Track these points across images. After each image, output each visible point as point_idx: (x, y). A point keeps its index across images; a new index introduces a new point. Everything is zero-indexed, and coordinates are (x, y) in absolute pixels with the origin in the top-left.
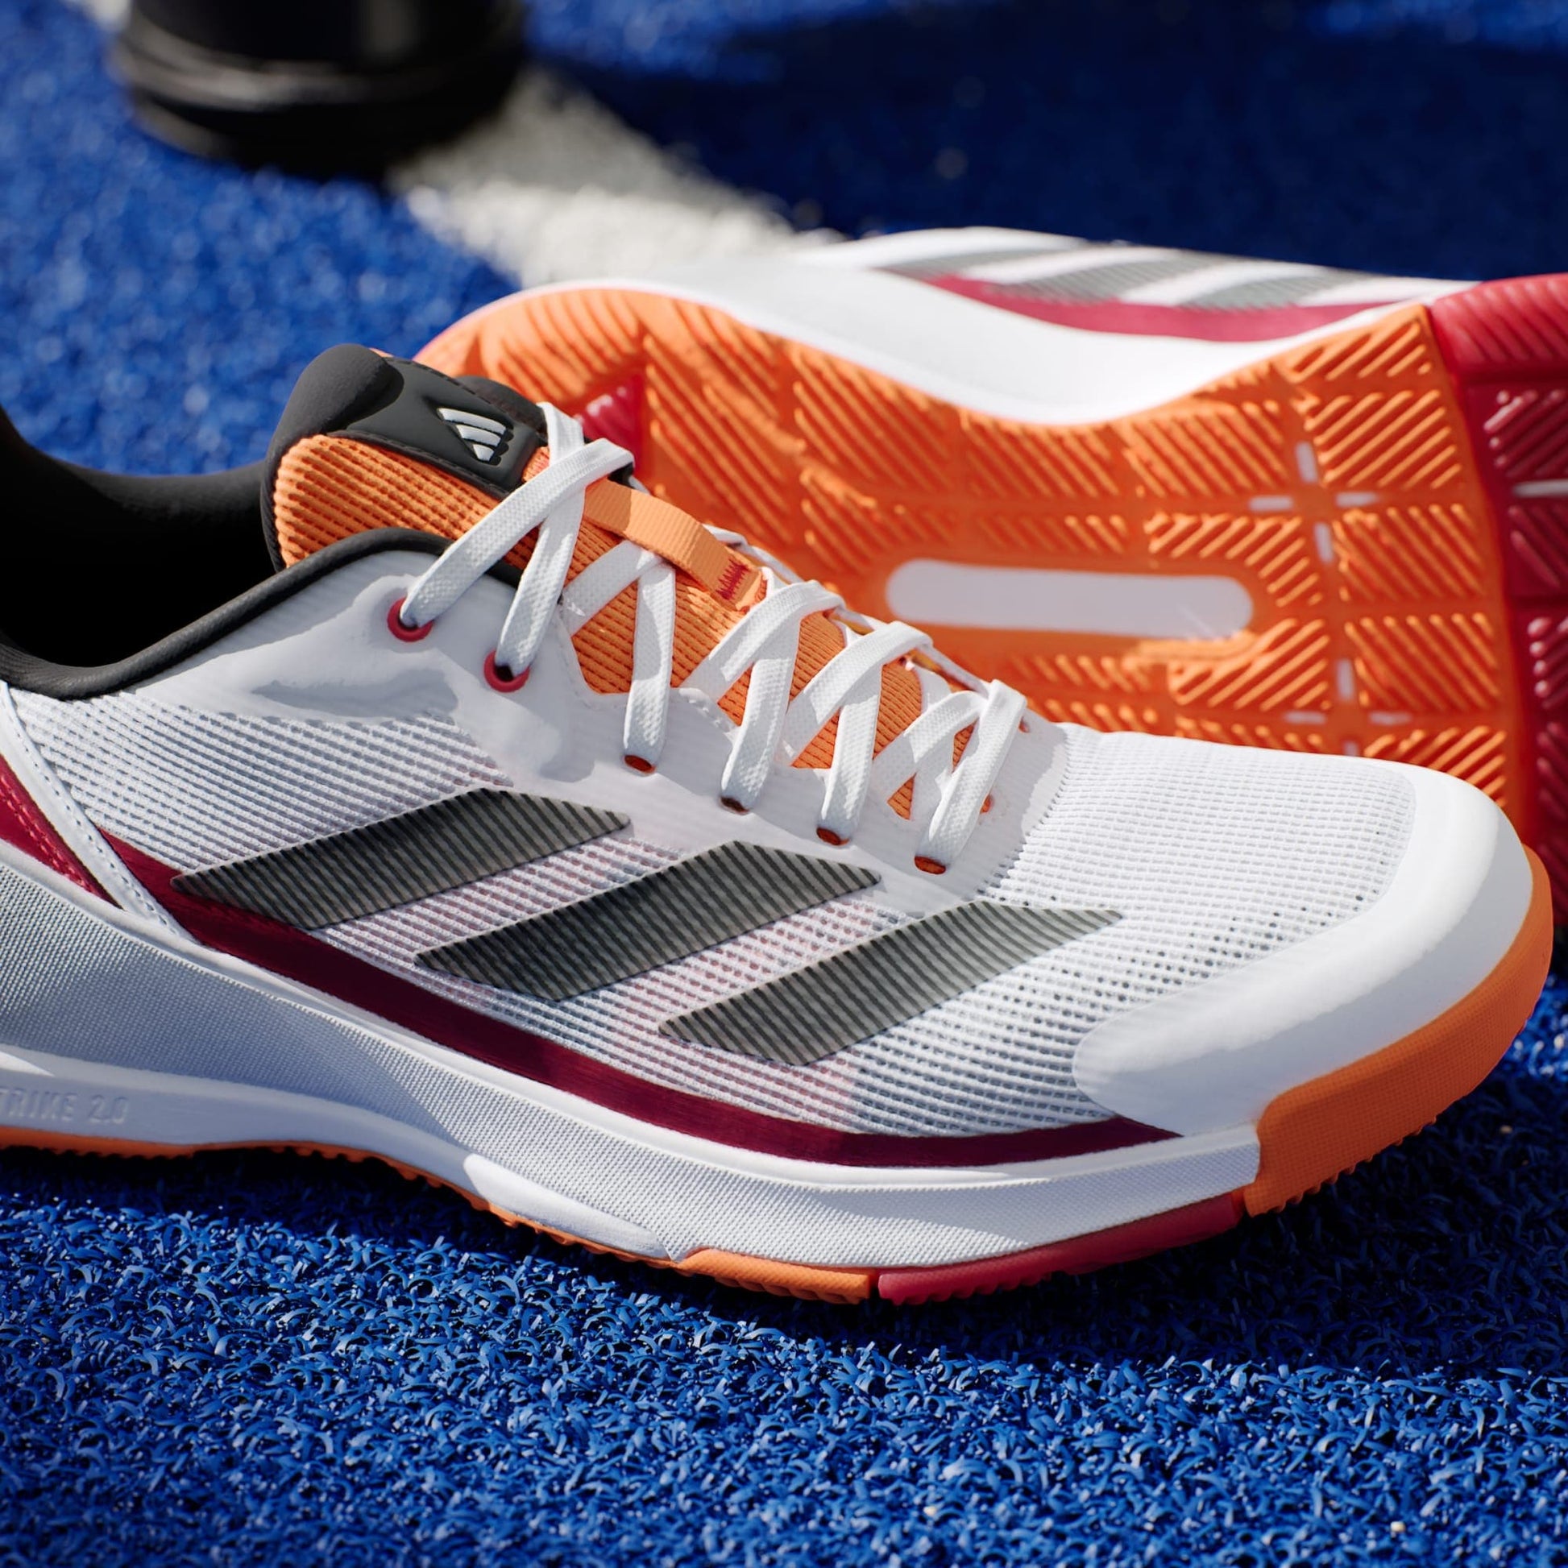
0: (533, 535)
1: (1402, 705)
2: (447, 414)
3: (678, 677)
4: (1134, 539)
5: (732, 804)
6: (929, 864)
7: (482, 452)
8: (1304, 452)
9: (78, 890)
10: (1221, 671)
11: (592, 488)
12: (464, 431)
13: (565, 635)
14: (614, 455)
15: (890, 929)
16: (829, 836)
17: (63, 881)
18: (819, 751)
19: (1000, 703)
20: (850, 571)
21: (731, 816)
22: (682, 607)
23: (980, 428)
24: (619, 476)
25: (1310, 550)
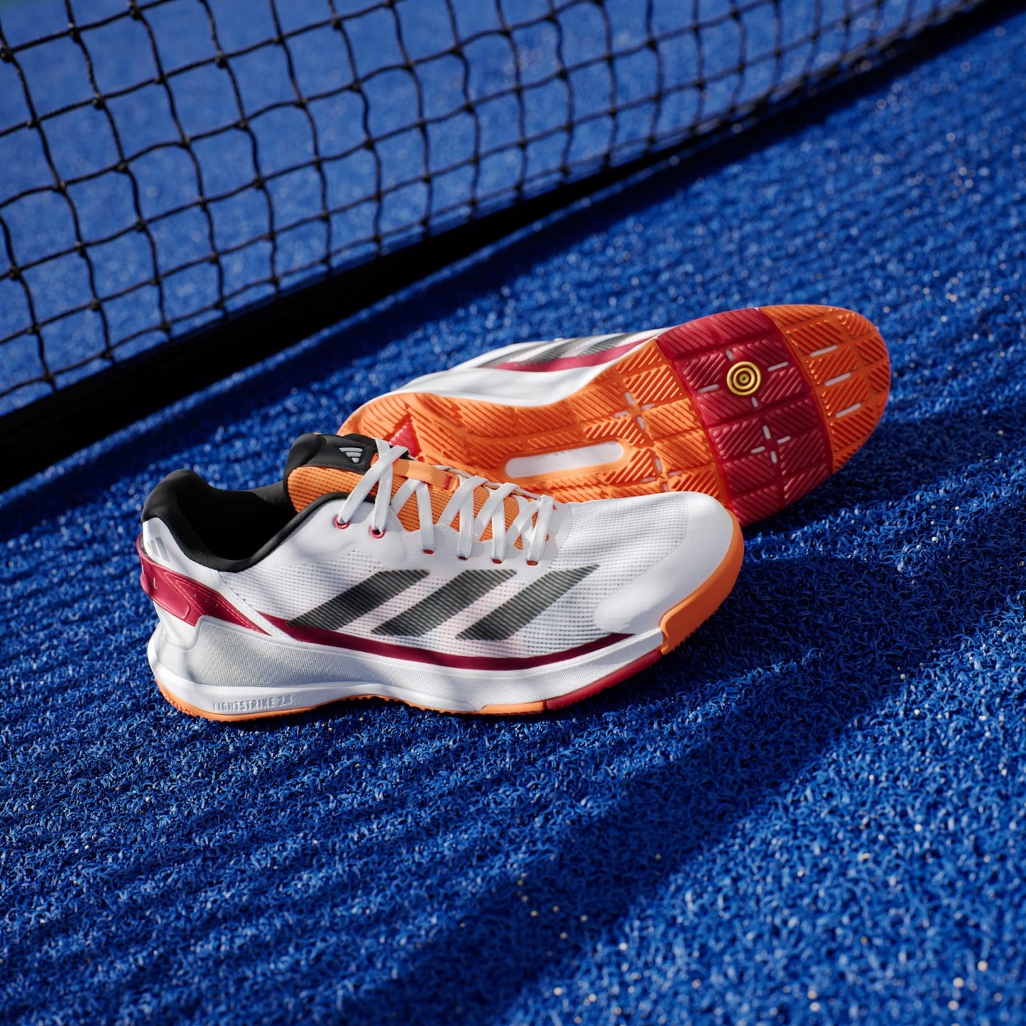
0: (377, 484)
1: (679, 469)
2: (342, 449)
3: (435, 520)
4: (581, 435)
5: (462, 558)
6: (531, 563)
7: (355, 460)
8: (627, 395)
9: (257, 633)
10: (618, 472)
11: (394, 463)
12: (349, 455)
13: (394, 515)
14: (401, 450)
15: (523, 588)
16: (496, 561)
17: (251, 631)
18: (487, 534)
19: (545, 502)
20: (492, 467)
21: (462, 562)
22: (432, 495)
23: (522, 412)
24: (404, 456)
25: (637, 426)
